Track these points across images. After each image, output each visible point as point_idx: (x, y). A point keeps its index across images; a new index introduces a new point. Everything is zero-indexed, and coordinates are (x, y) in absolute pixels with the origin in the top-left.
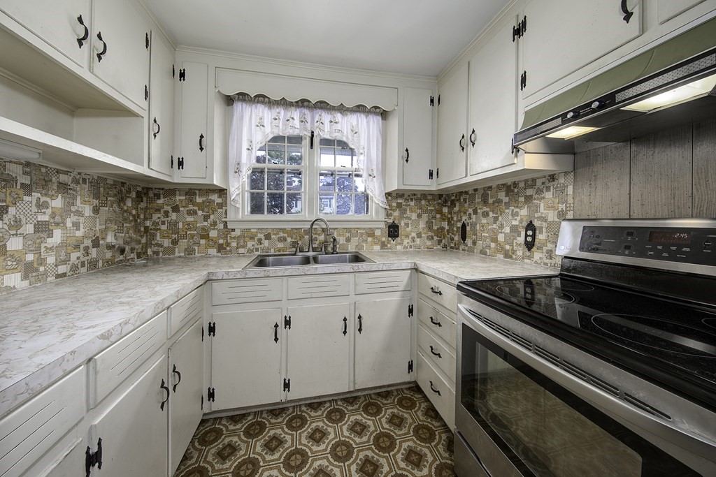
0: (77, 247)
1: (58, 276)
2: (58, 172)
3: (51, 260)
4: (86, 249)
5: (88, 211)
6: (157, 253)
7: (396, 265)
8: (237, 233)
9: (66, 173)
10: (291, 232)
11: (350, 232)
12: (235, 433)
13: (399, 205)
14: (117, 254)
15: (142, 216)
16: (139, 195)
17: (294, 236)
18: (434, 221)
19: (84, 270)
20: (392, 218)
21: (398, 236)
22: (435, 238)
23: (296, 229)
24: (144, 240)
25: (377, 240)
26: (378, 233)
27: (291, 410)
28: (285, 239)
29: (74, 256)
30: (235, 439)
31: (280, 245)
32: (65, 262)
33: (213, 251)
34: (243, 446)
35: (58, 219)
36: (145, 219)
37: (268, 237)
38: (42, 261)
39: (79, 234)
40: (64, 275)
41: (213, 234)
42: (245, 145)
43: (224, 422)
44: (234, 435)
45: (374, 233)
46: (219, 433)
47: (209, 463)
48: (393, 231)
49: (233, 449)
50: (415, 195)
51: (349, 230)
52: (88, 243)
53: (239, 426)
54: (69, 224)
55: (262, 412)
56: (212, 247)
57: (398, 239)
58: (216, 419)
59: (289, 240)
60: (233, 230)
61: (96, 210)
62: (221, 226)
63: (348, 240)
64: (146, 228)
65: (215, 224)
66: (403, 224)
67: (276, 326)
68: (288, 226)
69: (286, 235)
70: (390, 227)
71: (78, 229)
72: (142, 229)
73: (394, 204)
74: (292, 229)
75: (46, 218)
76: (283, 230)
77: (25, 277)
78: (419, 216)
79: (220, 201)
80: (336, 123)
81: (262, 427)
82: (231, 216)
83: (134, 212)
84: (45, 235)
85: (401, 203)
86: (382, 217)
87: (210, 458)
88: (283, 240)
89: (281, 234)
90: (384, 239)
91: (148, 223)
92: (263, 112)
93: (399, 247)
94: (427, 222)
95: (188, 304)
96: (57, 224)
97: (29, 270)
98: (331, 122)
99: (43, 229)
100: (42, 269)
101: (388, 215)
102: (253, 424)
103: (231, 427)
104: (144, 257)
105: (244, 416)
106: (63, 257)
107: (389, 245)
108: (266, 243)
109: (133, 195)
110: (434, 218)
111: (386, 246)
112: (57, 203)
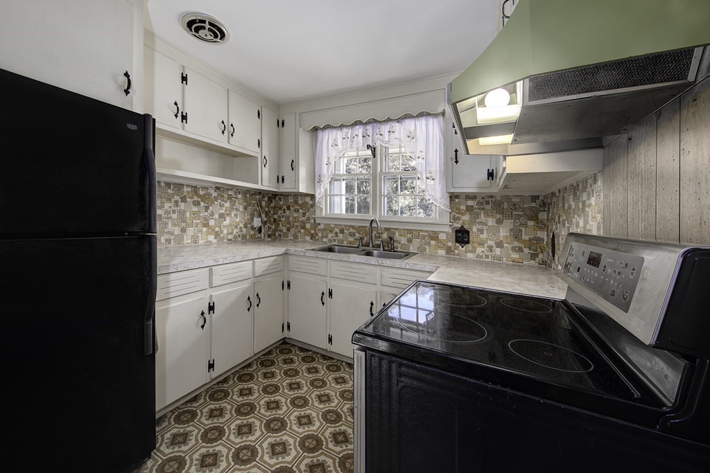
0: (236, 227)
1: (228, 240)
2: (228, 189)
3: (225, 232)
4: (241, 228)
5: (241, 209)
6: (280, 235)
7: (419, 266)
8: (322, 227)
9: (231, 190)
10: (359, 229)
11: (412, 233)
12: (297, 355)
13: (469, 209)
14: (257, 233)
15: (272, 212)
16: (270, 199)
17: (361, 233)
18: (523, 229)
19: (240, 239)
20: (461, 222)
21: (468, 242)
22: (526, 251)
23: (363, 227)
24: (273, 227)
25: (441, 244)
26: (442, 237)
27: (335, 361)
28: (354, 235)
29: (235, 231)
30: (296, 358)
31: (351, 239)
32: (231, 233)
33: (308, 238)
34: (297, 363)
35: (228, 212)
36: (274, 214)
37: (342, 231)
38: (222, 232)
39: (237, 220)
40: (231, 240)
41: (308, 226)
42: (325, 161)
43: (296, 348)
44: (297, 357)
45: (438, 237)
46: (290, 352)
47: (278, 361)
48: (462, 236)
49: (292, 361)
50: (492, 197)
51: (410, 231)
52: (242, 225)
53: (302, 354)
54: (233, 215)
55: (318, 353)
56: (308, 235)
57: (469, 246)
58: (293, 345)
59: (357, 235)
60: (319, 224)
61: (245, 208)
62: (313, 221)
63: (410, 241)
64: (275, 220)
65: (308, 219)
66: (475, 229)
67: (323, 294)
68: (357, 224)
69: (355, 231)
70: (457, 231)
71: (237, 218)
72: (272, 220)
73: (463, 207)
74: (360, 227)
75: (223, 212)
76: (353, 227)
77: (216, 238)
78: (499, 222)
79: (311, 202)
80: (393, 132)
81: (313, 360)
82: (318, 214)
83: (267, 209)
84: (222, 220)
85: (472, 206)
86: (446, 220)
87: (279, 359)
88: (352, 235)
89: (351, 230)
90: (450, 244)
91: (276, 216)
92: (337, 134)
93: (470, 255)
94: (511, 230)
95: (269, 264)
96: (228, 215)
97: (217, 235)
98: (390, 132)
99: (222, 216)
100: (222, 235)
101: (455, 219)
102: (309, 356)
103: (297, 352)
104: (273, 237)
105: (307, 350)
106: (230, 231)
107: (456, 252)
108: (341, 236)
109: (266, 199)
110: (526, 225)
111: (453, 251)
112: (227, 205)
